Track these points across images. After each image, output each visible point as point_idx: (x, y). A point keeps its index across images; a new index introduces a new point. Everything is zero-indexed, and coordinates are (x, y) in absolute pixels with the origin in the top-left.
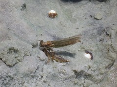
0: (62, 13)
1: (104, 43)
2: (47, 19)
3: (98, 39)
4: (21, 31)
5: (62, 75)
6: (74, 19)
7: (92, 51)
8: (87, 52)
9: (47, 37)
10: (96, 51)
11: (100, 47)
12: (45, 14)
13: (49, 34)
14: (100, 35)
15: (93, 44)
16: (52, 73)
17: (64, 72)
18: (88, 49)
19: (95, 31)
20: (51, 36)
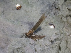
0: (22, 3)
1: (58, 15)
2: (17, 11)
3: (52, 13)
4: (12, 31)
5: (46, 47)
6: (31, 4)
7: (52, 22)
9: (25, 26)
11: (56, 18)
12: (14, 9)
13: (25, 23)
14: (52, 10)
15: (52, 18)
16: (42, 49)
17: (47, 45)
18: (50, 22)
19: (48, 8)
20: (26, 23)
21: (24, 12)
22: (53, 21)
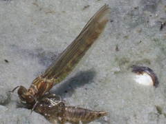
3: (152, 23)
7: (148, 62)
8: (139, 70)
9: (24, 63)
10: (159, 60)
13: (24, 51)
15: (147, 42)
20: (32, 55)
21: (28, 11)
22: (152, 56)
